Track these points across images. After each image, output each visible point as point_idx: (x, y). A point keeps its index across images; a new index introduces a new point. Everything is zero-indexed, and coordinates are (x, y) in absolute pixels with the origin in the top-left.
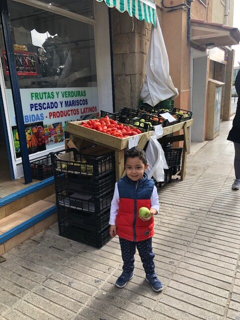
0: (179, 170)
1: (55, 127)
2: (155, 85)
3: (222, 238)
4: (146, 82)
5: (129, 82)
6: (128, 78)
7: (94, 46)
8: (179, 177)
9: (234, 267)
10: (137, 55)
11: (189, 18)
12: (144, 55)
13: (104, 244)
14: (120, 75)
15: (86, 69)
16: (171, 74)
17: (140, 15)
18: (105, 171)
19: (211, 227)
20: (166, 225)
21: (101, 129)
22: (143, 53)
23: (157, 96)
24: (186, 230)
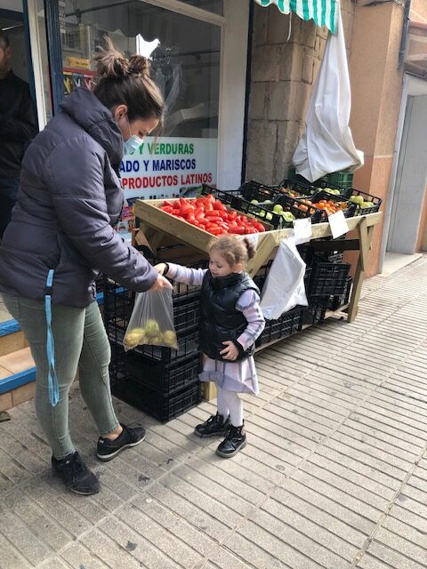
0: (345, 304)
1: (130, 204)
2: (319, 142)
3: (387, 438)
4: (305, 137)
5: (274, 133)
6: (273, 127)
7: (218, 64)
8: (345, 315)
9: (391, 495)
10: (293, 86)
11: (406, 19)
12: (308, 86)
13: (174, 416)
14: (260, 120)
15: (202, 105)
16: (351, 124)
17: (306, 10)
18: (187, 294)
19: (374, 416)
20: (292, 400)
21: (193, 218)
22: (305, 82)
23: (322, 164)
24: (326, 413)
